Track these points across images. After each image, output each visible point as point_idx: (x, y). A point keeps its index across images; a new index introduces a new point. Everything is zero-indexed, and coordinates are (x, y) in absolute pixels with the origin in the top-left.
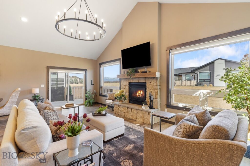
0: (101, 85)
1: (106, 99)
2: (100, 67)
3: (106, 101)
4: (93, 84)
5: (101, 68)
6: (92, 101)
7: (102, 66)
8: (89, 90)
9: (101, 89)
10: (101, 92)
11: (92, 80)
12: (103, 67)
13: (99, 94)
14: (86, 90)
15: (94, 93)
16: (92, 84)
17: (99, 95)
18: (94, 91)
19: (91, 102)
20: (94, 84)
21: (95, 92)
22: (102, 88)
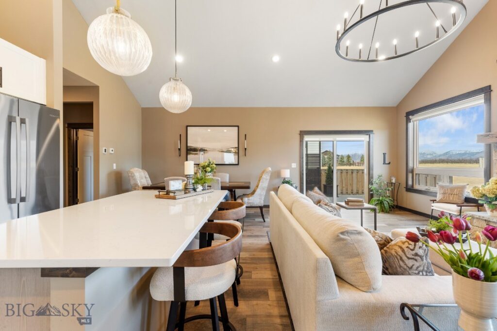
0: (411, 165)
1: (434, 201)
2: (408, 120)
3: (433, 204)
4: (387, 162)
5: (411, 125)
6: (387, 201)
7: (414, 118)
8: (380, 176)
9: (410, 175)
10: (410, 183)
11: (384, 154)
12: (416, 121)
13: (405, 186)
14: (371, 176)
15: (392, 183)
16: (384, 163)
17: (405, 189)
18: (391, 180)
19: (385, 203)
20: (389, 163)
21: (394, 181)
22: (412, 172)
